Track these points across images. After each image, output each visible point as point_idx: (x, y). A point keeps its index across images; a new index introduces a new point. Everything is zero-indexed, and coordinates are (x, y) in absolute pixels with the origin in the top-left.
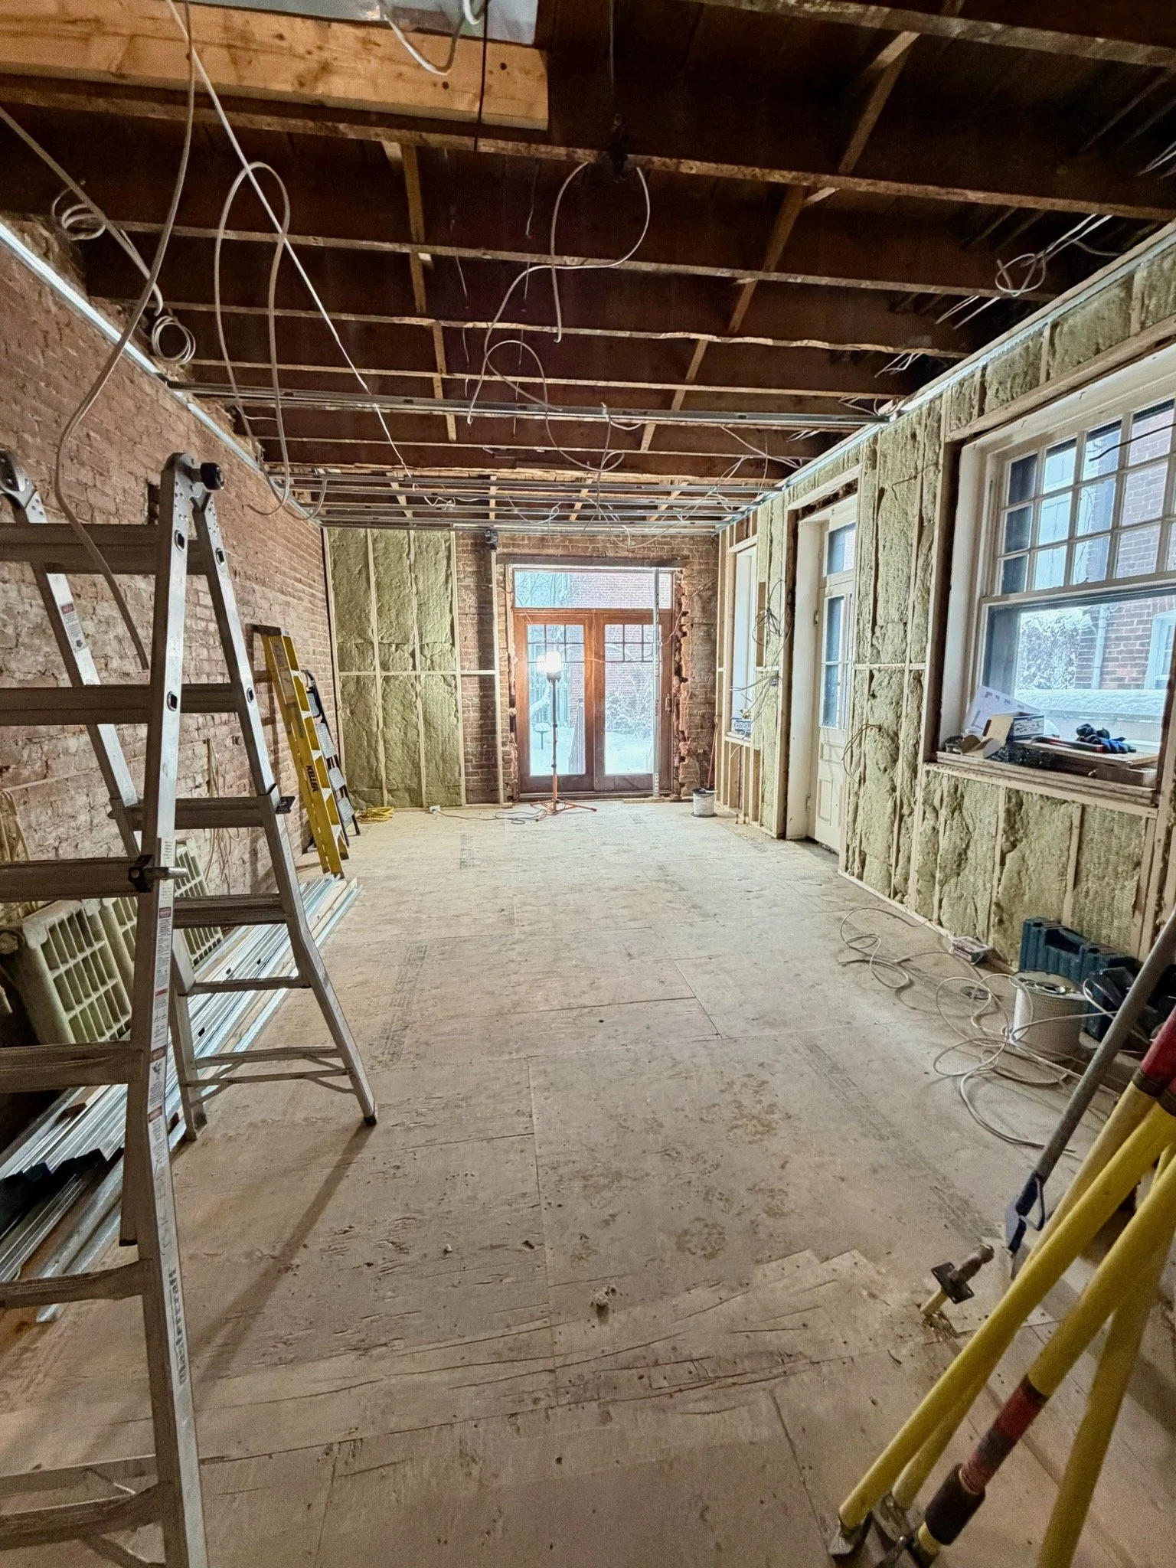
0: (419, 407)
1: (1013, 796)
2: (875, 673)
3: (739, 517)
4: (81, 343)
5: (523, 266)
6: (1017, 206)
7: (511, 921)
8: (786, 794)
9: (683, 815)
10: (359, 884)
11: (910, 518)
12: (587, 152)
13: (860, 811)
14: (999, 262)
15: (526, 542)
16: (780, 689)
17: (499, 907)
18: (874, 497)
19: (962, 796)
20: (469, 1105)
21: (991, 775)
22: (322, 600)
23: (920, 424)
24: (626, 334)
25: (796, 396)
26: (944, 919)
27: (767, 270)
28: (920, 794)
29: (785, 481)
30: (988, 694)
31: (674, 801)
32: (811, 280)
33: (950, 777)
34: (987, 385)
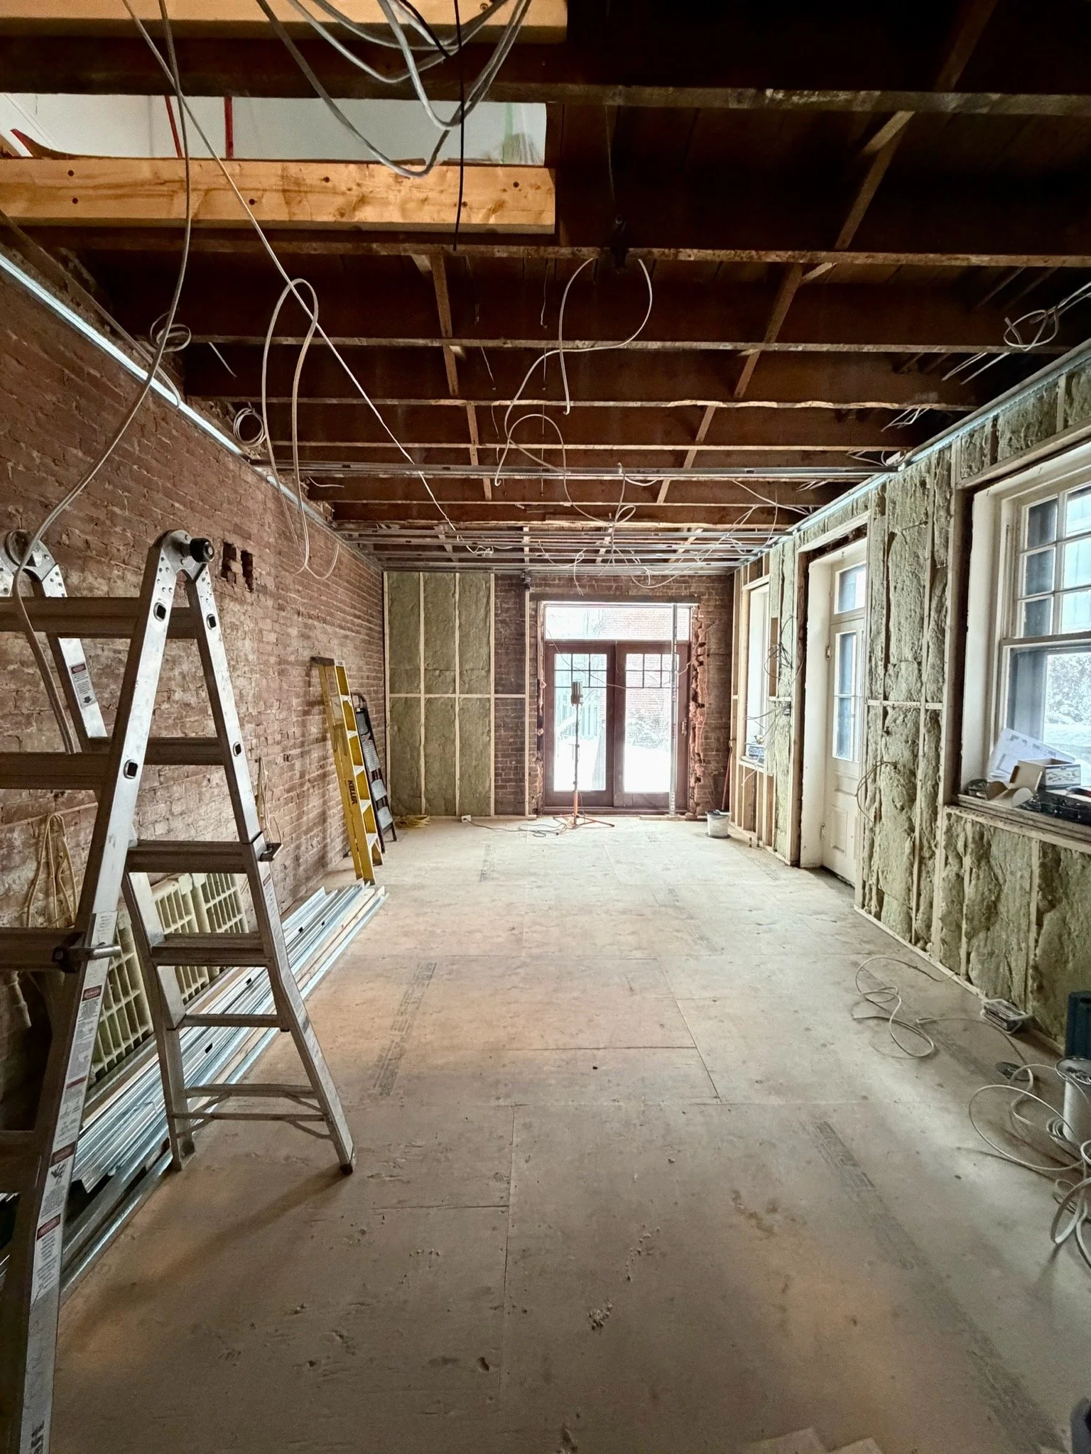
0: (458, 472)
1: (1049, 851)
2: (889, 709)
3: (752, 558)
4: (174, 432)
5: (541, 352)
6: (1025, 265)
7: (519, 941)
8: (800, 822)
9: (698, 835)
10: (386, 892)
11: (922, 561)
12: (591, 249)
13: (876, 848)
14: (1007, 320)
15: (557, 582)
16: (793, 720)
17: (511, 925)
18: (884, 541)
19: (989, 845)
20: (447, 1159)
21: (1022, 825)
22: (379, 632)
23: (929, 472)
24: (638, 404)
25: (804, 451)
26: (973, 975)
27: (768, 342)
28: (941, 837)
29: (797, 525)
30: (1013, 738)
31: (690, 820)
32: (812, 347)
33: (974, 823)
34: (999, 434)
